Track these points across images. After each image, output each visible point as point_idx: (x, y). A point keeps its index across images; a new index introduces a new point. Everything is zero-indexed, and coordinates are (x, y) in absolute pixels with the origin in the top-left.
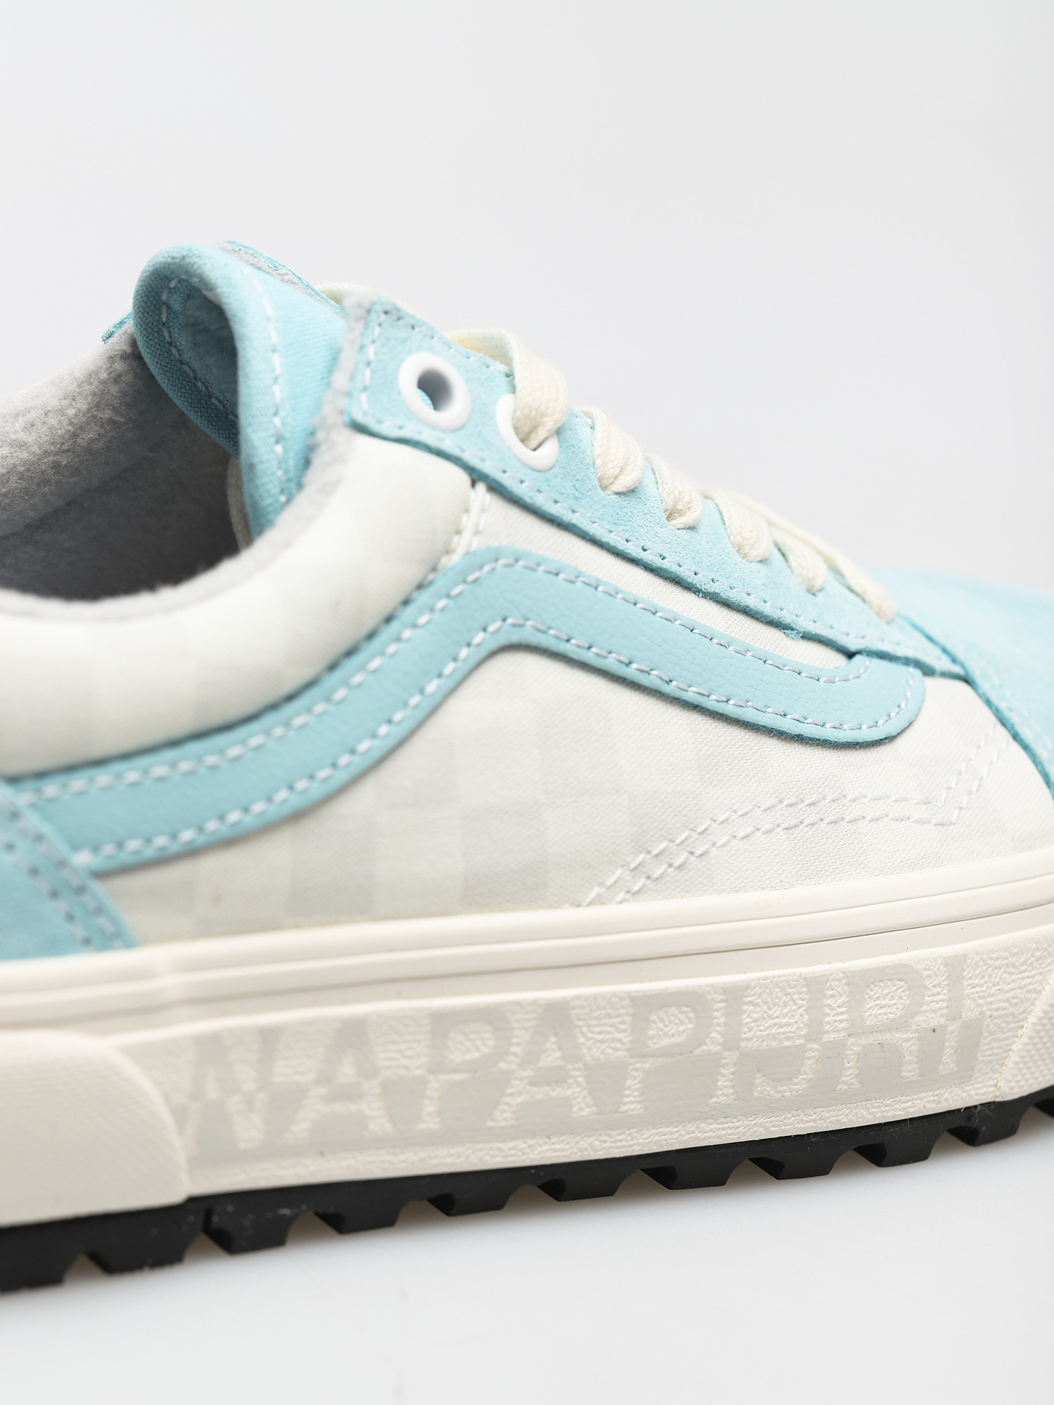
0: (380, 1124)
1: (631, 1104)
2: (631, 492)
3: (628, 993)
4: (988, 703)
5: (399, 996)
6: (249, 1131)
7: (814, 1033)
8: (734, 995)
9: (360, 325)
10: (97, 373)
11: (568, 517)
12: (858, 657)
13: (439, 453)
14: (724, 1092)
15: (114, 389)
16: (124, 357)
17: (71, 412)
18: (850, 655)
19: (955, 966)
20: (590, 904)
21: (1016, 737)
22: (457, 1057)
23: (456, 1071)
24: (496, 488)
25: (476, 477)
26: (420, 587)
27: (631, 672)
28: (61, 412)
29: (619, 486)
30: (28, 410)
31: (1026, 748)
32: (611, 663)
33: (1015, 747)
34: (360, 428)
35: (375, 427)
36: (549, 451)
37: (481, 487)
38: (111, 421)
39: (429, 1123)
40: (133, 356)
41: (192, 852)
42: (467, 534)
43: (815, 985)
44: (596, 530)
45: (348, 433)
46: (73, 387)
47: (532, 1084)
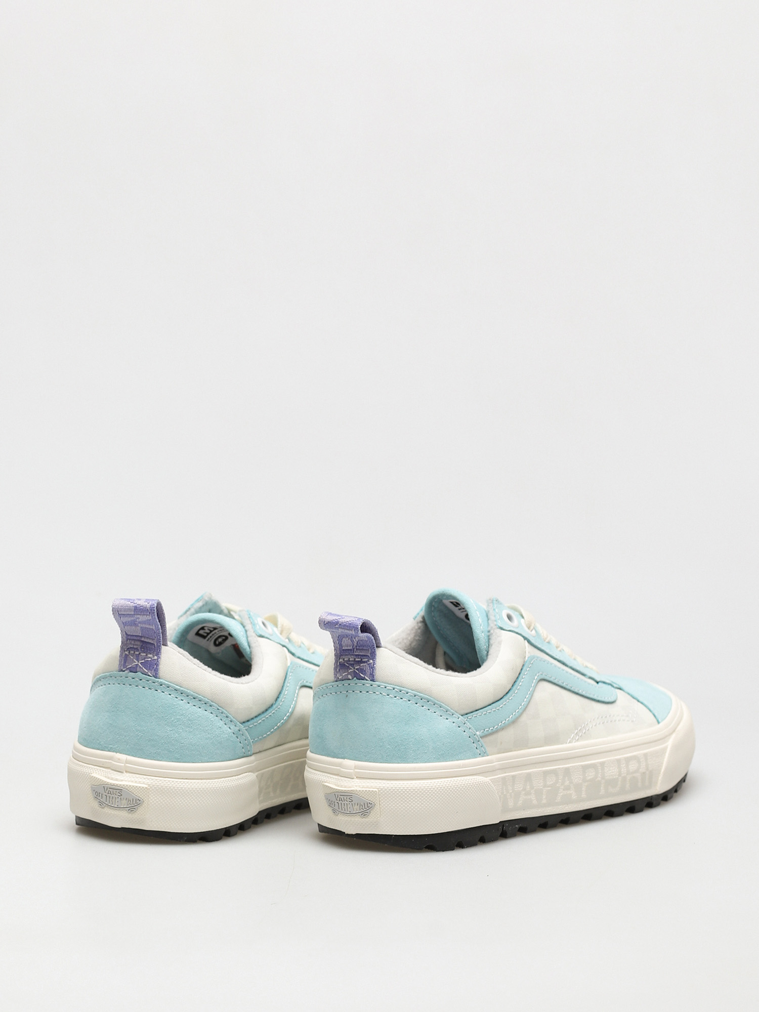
0: (535, 802)
1: (584, 795)
2: (549, 642)
3: (581, 765)
4: (629, 694)
5: (536, 768)
6: (511, 804)
7: (620, 775)
8: (602, 764)
9: (491, 604)
10: (414, 627)
11: (543, 648)
12: (600, 683)
13: (517, 633)
14: (602, 792)
15: (419, 631)
16: (421, 622)
17: (409, 638)
18: (598, 683)
19: (645, 755)
20: (569, 743)
21: (638, 701)
22: (548, 783)
23: (548, 787)
24: (529, 642)
25: (525, 638)
26: (523, 665)
27: (564, 685)
28: (407, 639)
29: (547, 641)
30: (398, 639)
31: (642, 703)
32: (560, 683)
33: (639, 703)
34: (502, 629)
35: (504, 628)
36: (534, 632)
37: (526, 641)
38: (418, 640)
39: (544, 801)
40: (424, 621)
41: (497, 731)
42: (527, 652)
43: (619, 761)
44: (547, 651)
45: (499, 630)
46: (409, 632)
47: (563, 790)
